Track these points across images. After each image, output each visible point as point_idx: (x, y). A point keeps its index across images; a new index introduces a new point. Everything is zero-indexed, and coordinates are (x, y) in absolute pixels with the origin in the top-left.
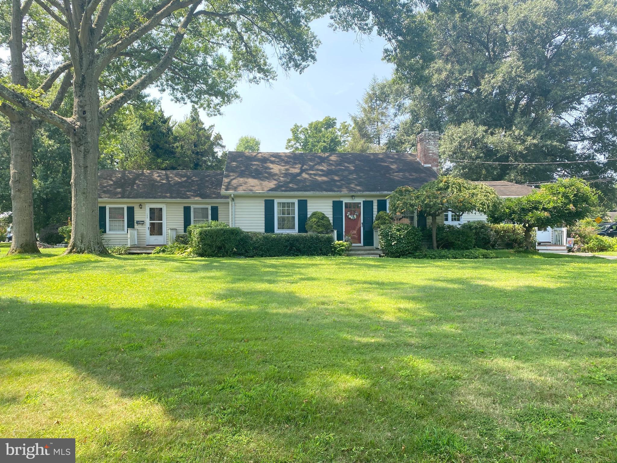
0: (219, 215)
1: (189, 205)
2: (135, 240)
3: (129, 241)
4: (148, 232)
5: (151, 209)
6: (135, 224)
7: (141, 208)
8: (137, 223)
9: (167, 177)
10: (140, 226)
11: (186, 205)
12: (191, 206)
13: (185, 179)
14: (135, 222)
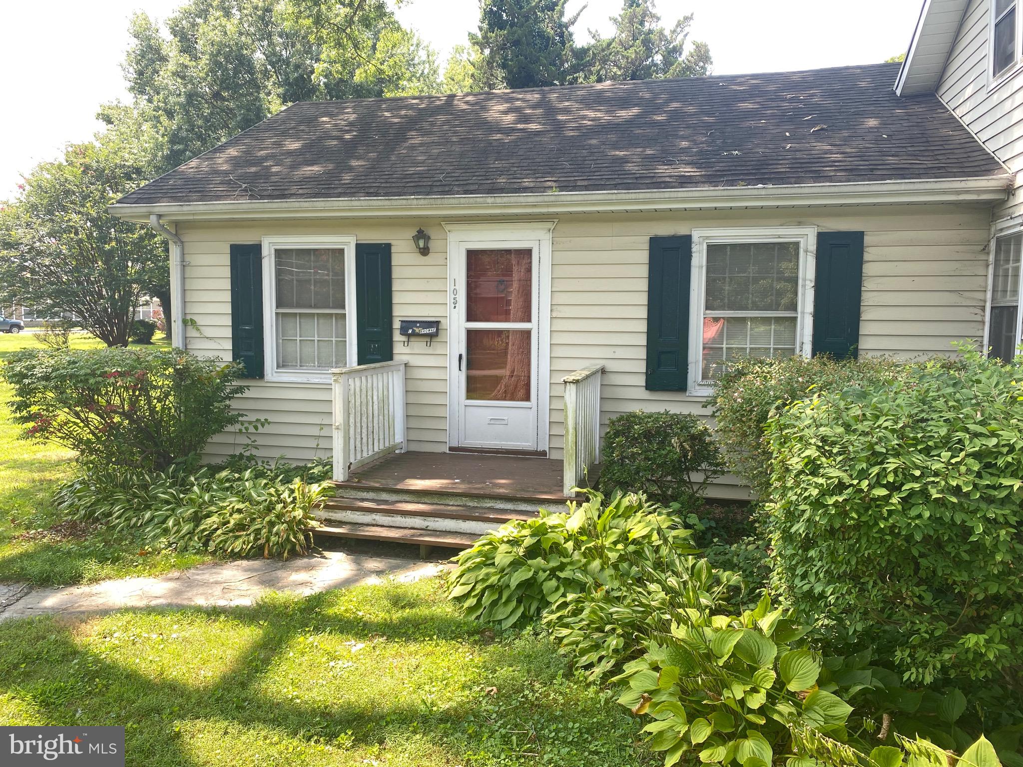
0: (868, 285)
1: (681, 229)
2: (391, 426)
3: (338, 444)
4: (458, 379)
5: (474, 258)
6: (397, 337)
7: (425, 251)
8: (404, 331)
9: (550, 111)
10: (418, 346)
11: (665, 230)
12: (696, 235)
13: (635, 111)
14: (397, 325)
